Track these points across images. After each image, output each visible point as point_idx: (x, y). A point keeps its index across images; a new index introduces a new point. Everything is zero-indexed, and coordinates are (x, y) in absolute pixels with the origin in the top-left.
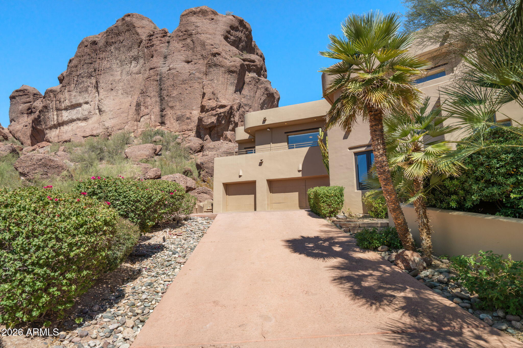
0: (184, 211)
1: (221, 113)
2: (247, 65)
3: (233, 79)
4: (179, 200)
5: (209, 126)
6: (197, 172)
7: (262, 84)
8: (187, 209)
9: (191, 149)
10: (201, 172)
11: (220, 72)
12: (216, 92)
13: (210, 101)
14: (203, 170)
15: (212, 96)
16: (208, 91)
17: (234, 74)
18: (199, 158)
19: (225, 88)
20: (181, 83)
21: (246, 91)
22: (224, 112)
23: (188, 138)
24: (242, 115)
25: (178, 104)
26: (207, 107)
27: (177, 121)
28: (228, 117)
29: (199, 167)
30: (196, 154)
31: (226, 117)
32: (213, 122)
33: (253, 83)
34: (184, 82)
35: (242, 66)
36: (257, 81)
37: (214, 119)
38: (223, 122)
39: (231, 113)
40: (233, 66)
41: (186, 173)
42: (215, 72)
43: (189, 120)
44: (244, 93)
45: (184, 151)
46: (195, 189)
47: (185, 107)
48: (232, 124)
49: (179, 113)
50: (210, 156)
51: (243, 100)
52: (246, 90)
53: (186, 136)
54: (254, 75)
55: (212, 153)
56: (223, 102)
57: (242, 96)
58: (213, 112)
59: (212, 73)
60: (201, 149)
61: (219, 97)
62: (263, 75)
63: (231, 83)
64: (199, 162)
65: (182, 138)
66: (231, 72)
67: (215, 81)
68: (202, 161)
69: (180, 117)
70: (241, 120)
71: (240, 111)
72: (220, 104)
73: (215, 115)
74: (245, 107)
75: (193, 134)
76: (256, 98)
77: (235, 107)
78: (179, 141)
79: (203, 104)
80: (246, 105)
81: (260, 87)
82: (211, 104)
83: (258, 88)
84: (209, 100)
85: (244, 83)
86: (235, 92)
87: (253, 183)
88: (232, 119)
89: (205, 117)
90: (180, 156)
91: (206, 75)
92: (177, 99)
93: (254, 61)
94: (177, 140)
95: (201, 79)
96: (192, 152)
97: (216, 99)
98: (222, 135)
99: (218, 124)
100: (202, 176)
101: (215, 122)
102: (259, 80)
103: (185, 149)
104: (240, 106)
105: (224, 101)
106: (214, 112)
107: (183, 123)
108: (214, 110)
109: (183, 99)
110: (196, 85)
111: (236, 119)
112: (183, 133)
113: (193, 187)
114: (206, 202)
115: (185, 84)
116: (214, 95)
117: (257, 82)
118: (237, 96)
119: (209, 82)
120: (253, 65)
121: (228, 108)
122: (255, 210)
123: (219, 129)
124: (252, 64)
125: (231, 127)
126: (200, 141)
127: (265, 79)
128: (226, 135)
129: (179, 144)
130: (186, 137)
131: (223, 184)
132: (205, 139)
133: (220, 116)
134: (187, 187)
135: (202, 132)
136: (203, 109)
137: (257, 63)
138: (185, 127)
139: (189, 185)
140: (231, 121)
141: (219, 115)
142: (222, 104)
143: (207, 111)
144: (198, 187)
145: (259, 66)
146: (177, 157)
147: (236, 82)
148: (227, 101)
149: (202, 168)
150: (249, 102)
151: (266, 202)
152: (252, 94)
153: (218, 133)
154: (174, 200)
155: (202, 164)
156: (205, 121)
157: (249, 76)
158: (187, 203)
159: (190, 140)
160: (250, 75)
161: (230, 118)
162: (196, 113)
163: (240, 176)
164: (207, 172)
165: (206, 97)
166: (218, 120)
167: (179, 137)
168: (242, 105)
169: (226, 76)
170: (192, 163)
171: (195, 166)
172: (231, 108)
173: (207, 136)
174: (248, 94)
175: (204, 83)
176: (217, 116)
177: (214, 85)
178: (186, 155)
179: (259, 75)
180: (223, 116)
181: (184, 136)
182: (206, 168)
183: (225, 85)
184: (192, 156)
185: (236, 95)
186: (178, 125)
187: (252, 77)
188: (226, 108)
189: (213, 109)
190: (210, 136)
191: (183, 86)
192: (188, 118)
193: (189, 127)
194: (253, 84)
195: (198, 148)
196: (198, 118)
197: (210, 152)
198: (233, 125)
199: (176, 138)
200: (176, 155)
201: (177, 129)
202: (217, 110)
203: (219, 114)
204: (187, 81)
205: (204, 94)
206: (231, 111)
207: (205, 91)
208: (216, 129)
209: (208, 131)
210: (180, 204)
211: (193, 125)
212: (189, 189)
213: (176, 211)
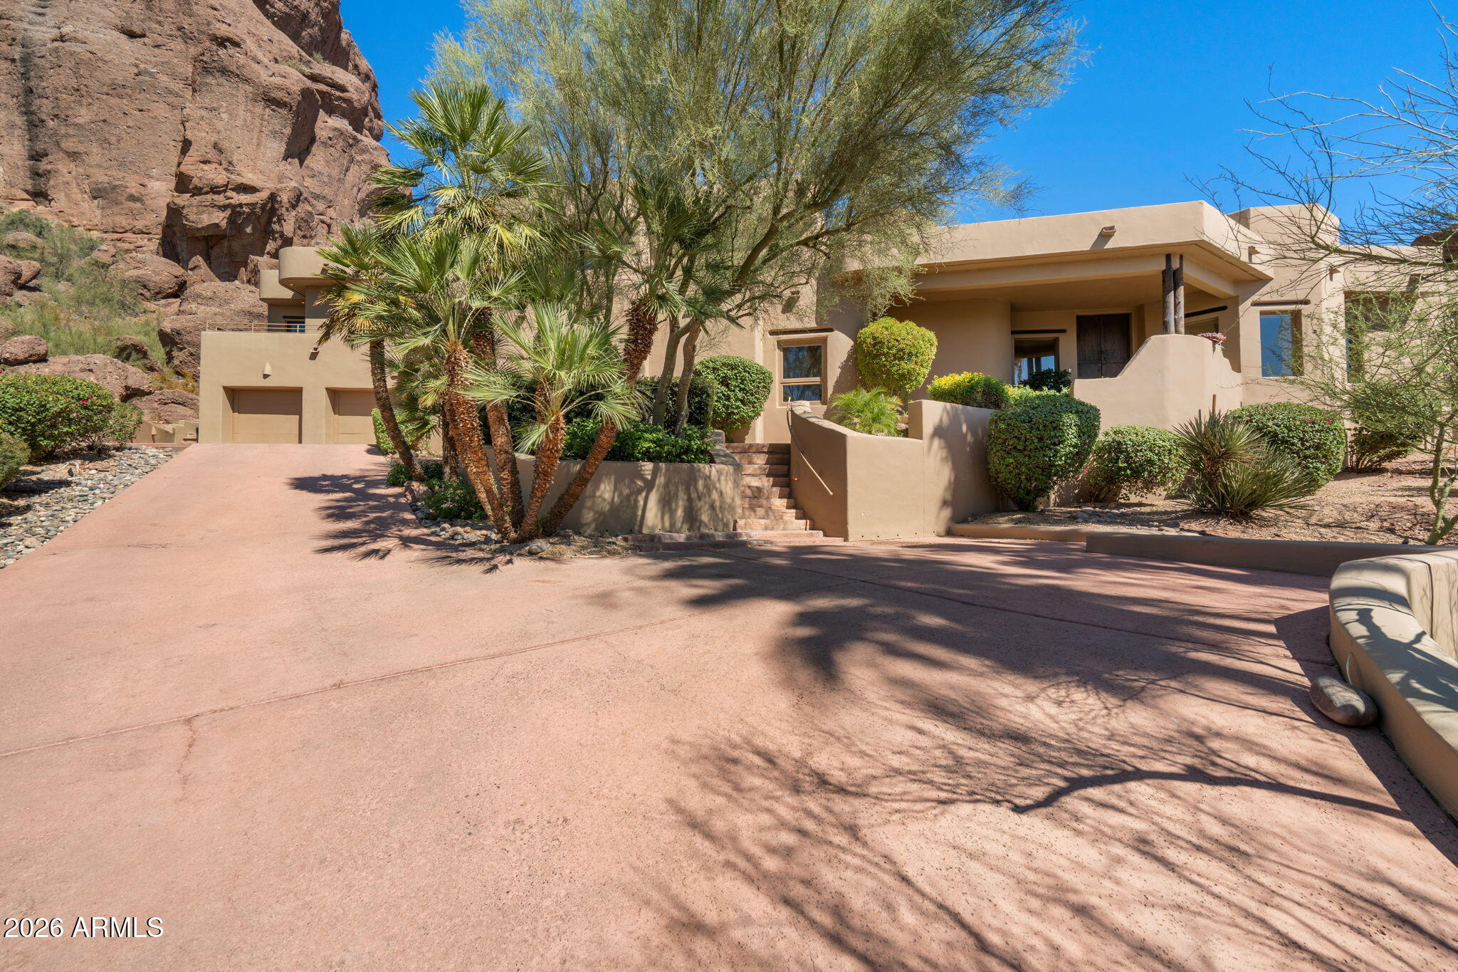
0: (113, 433)
1: (241, 205)
2: (320, 92)
3: (281, 123)
4: (100, 412)
5: (203, 233)
6: (163, 351)
7: (363, 151)
8: (121, 430)
9: (145, 287)
10: (175, 353)
11: (241, 94)
12: (225, 145)
13: (206, 167)
14: (181, 349)
15: (212, 155)
16: (201, 137)
17: (284, 112)
18: (168, 315)
19: (255, 141)
20: (105, 89)
21: (317, 159)
22: (252, 205)
23: (134, 254)
24: (306, 221)
25: (95, 149)
26: (195, 181)
27: (95, 198)
28: (263, 220)
29: (169, 340)
30: (163, 301)
31: (258, 218)
32: (217, 225)
33: (340, 144)
34: (116, 89)
35: (306, 93)
36: (351, 141)
37: (220, 218)
38: (249, 230)
39: (271, 209)
40: (279, 88)
41: (127, 352)
42: (221, 89)
43: (138, 205)
44: (311, 165)
45: (123, 288)
46: (150, 393)
47: (122, 165)
48: (275, 239)
49: (101, 177)
50: (200, 315)
51: (308, 182)
52: (319, 158)
53: (126, 246)
54: (343, 124)
55: (208, 309)
56: (249, 178)
57: (304, 171)
58: (216, 197)
59: (212, 91)
60: (179, 290)
61: (235, 162)
62: (371, 130)
63: (274, 133)
64: (167, 326)
65: (113, 251)
66: (273, 102)
67: (224, 116)
68: (177, 326)
69: (105, 189)
70: (300, 233)
71: (299, 209)
72: (239, 180)
73: (223, 208)
74: (315, 202)
75: (154, 245)
76: (348, 186)
77: (284, 198)
78: (105, 258)
79: (183, 168)
80: (317, 197)
81: (359, 158)
82: (211, 176)
83: (352, 160)
84: (205, 162)
85: (313, 140)
86: (285, 158)
87: (297, 392)
88: (276, 227)
89: (191, 205)
90: (107, 300)
91: (194, 91)
92: (94, 134)
93: (342, 89)
94: (95, 254)
95: (178, 95)
96: (148, 294)
97: (225, 164)
98: (245, 264)
99: (234, 232)
100: (176, 362)
101: (224, 224)
102: (356, 140)
103: (124, 283)
104: (298, 199)
105: (250, 175)
106: (220, 199)
107: (117, 209)
108: (219, 193)
109: (113, 139)
110: (161, 110)
111: (288, 228)
112: (119, 236)
113: (145, 387)
114: (181, 424)
115: (120, 97)
116: (221, 151)
117: (351, 146)
118: (291, 167)
119: (204, 113)
120: (340, 98)
121: (264, 195)
122: (300, 442)
123: (236, 246)
124: (338, 94)
125: (271, 246)
126: (177, 270)
127: (374, 143)
128: (256, 266)
129: (105, 266)
130: (128, 251)
131: (225, 388)
132: (191, 265)
133: (240, 214)
134: (127, 388)
135: (182, 247)
136: (183, 183)
137: (352, 94)
138: (123, 221)
139: (132, 382)
140: (273, 232)
141: (235, 210)
142: (244, 181)
143: (197, 191)
144: (161, 388)
145: (356, 104)
146: (97, 301)
147: (288, 131)
148: (261, 177)
149: (177, 343)
150: (327, 191)
151: (324, 431)
152: (335, 172)
153: (231, 254)
154: (90, 413)
155: (179, 334)
156: (192, 217)
157: (328, 124)
158: (122, 420)
159: (143, 262)
160: (329, 120)
161: (269, 222)
162: (161, 190)
163: (266, 376)
164: (192, 354)
165: (193, 154)
166: (231, 220)
167: (104, 247)
168: (305, 195)
169: (259, 108)
170: (147, 323)
171: (154, 335)
172: (273, 197)
173: (198, 260)
174: (325, 170)
175: (185, 111)
176: (228, 212)
177: (220, 125)
178: (129, 300)
179: (358, 127)
180: (249, 214)
181: (119, 244)
182: (188, 343)
183: (255, 134)
184: (151, 306)
185: (289, 167)
186: (98, 212)
187: (336, 129)
188: (257, 194)
189: (215, 190)
190: (208, 259)
191: (114, 101)
192: (132, 198)
193: (139, 224)
194: (338, 147)
195: (171, 285)
196: (168, 205)
197: (202, 307)
198: (279, 242)
199: (92, 248)
200: (95, 297)
201: (95, 221)
202: (230, 193)
203: (236, 206)
204: (129, 91)
205: (186, 145)
206: (273, 207)
207: (189, 135)
208: (226, 243)
209: (201, 245)
210: (105, 420)
211: (155, 218)
212: (131, 394)
213: (96, 432)
